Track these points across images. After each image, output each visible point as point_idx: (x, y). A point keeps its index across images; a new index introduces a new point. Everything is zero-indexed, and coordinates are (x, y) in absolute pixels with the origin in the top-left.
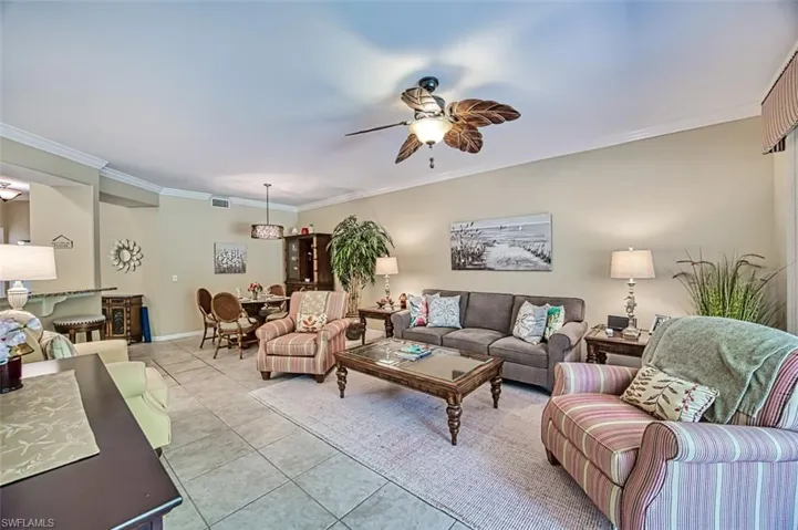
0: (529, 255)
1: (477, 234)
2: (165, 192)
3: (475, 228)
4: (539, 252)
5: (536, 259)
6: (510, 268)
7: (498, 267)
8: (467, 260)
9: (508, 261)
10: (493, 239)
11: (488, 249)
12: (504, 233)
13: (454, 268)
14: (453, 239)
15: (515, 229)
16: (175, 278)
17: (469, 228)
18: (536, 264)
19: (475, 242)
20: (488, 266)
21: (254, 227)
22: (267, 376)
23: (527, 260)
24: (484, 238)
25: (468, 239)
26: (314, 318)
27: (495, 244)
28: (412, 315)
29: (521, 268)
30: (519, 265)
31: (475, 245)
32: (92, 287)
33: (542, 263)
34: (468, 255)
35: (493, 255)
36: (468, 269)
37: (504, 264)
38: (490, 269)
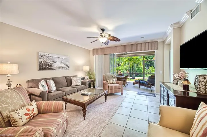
1: (51, 58)
3: (50, 56)
4: (67, 65)
5: (67, 67)
6: (60, 69)
7: (57, 69)
8: (46, 67)
9: (60, 67)
10: (56, 60)
11: (54, 63)
12: (59, 59)
13: (40, 70)
15: (62, 58)
17: (47, 55)
19: (50, 60)
20: (54, 69)
23: (64, 67)
24: (53, 60)
25: (47, 59)
27: (56, 62)
29: (63, 69)
31: (49, 62)
34: (47, 65)
35: (55, 65)
36: (46, 70)
37: (59, 68)
38: (55, 70)
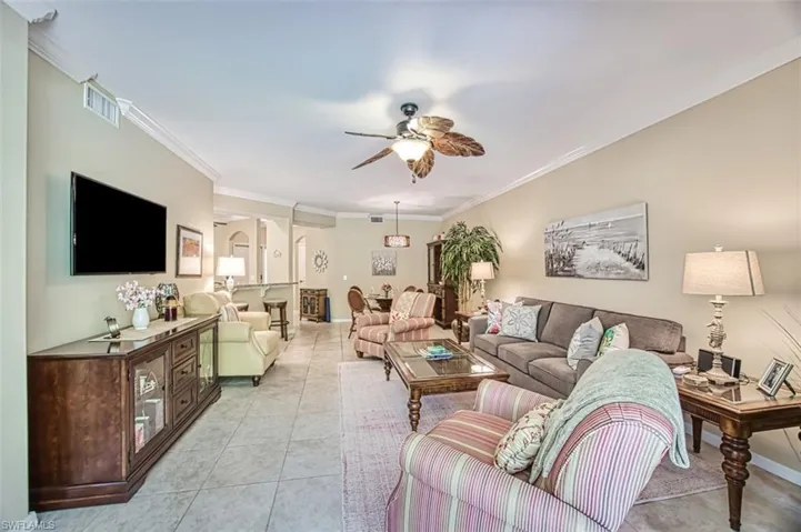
0: (619, 260)
1: (567, 235)
2: (340, 215)
3: (565, 227)
4: (631, 255)
5: (628, 264)
6: (599, 275)
7: (588, 274)
8: (560, 265)
9: (597, 266)
10: (582, 240)
11: (578, 252)
12: (594, 232)
13: (548, 275)
14: (546, 241)
15: (604, 226)
16: (345, 278)
17: (560, 228)
18: (627, 271)
19: (566, 243)
20: (579, 272)
21: (386, 237)
22: (361, 355)
23: (617, 266)
24: (574, 240)
25: (560, 241)
26: (400, 315)
27: (585, 247)
28: (489, 322)
29: (611, 276)
30: (609, 273)
31: (566, 248)
32: (288, 282)
33: (634, 270)
34: (560, 259)
35: (583, 260)
36: (559, 276)
37: (594, 270)
38: (580, 277)
